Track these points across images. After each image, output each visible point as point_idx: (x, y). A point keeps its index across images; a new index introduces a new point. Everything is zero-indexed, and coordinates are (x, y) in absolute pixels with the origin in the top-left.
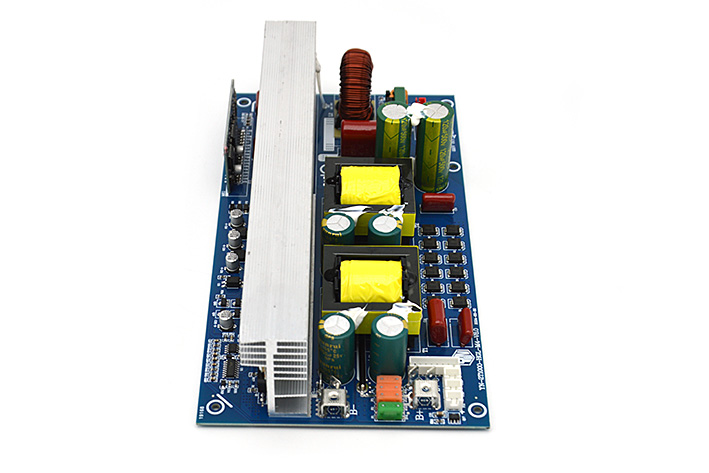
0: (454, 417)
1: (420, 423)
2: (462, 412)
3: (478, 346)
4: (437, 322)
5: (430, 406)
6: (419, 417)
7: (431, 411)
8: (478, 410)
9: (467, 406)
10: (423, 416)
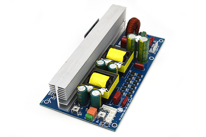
0: (107, 125)
1: (97, 123)
2: (110, 124)
3: (126, 108)
4: (115, 97)
5: (102, 120)
6: (97, 122)
7: (101, 121)
8: (115, 125)
9: (112, 123)
10: (98, 121)
